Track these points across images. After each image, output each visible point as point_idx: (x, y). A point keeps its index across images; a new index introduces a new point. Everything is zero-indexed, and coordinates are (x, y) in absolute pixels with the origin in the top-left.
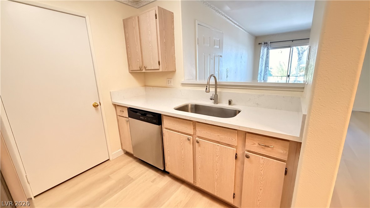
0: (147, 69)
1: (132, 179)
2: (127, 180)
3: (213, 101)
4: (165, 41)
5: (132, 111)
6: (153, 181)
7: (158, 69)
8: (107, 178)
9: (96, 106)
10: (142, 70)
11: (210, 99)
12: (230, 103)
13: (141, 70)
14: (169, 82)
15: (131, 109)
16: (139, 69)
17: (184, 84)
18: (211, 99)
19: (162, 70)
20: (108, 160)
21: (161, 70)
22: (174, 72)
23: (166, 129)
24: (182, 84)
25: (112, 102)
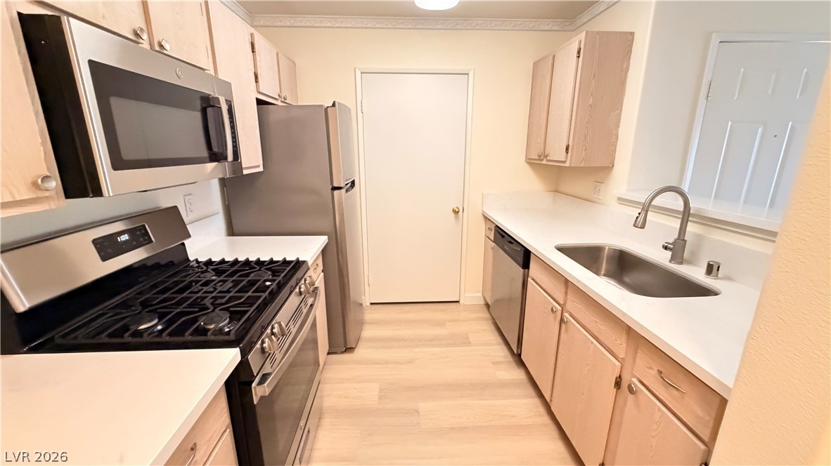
0: (548, 158)
1: (470, 343)
2: (464, 341)
3: (669, 254)
4: (591, 102)
5: (499, 233)
6: (495, 363)
7: (565, 162)
8: (441, 324)
9: (456, 212)
10: (542, 160)
11: (663, 246)
12: (710, 269)
13: (540, 160)
14: (597, 190)
15: (500, 231)
16: (538, 158)
17: (622, 200)
18: (666, 248)
19: (571, 163)
20: (458, 302)
21: (567, 164)
22: (608, 169)
23: (533, 279)
24: (619, 199)
25: (483, 211)
